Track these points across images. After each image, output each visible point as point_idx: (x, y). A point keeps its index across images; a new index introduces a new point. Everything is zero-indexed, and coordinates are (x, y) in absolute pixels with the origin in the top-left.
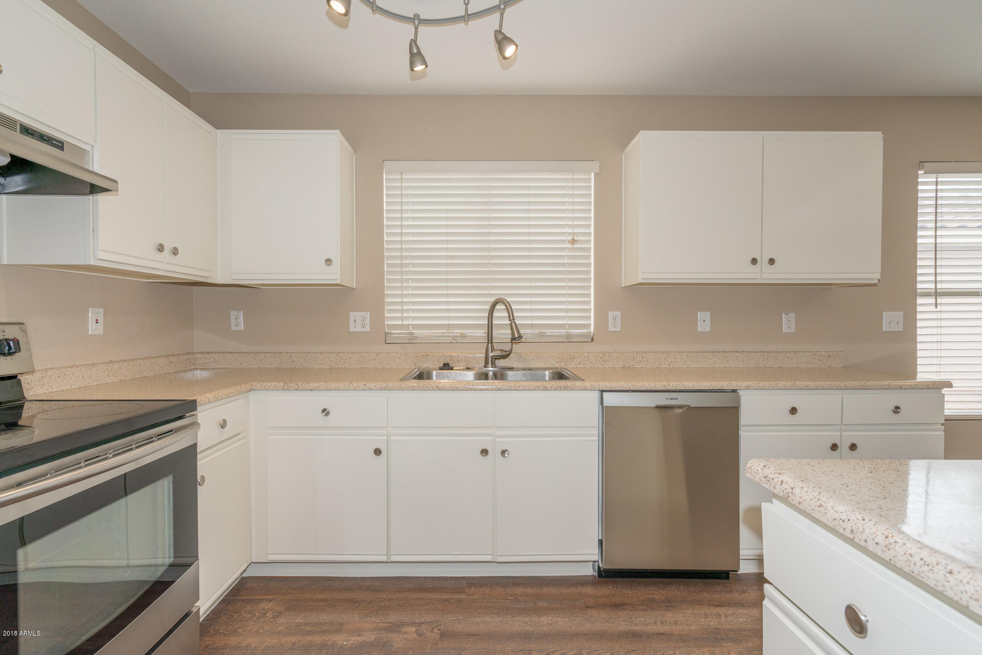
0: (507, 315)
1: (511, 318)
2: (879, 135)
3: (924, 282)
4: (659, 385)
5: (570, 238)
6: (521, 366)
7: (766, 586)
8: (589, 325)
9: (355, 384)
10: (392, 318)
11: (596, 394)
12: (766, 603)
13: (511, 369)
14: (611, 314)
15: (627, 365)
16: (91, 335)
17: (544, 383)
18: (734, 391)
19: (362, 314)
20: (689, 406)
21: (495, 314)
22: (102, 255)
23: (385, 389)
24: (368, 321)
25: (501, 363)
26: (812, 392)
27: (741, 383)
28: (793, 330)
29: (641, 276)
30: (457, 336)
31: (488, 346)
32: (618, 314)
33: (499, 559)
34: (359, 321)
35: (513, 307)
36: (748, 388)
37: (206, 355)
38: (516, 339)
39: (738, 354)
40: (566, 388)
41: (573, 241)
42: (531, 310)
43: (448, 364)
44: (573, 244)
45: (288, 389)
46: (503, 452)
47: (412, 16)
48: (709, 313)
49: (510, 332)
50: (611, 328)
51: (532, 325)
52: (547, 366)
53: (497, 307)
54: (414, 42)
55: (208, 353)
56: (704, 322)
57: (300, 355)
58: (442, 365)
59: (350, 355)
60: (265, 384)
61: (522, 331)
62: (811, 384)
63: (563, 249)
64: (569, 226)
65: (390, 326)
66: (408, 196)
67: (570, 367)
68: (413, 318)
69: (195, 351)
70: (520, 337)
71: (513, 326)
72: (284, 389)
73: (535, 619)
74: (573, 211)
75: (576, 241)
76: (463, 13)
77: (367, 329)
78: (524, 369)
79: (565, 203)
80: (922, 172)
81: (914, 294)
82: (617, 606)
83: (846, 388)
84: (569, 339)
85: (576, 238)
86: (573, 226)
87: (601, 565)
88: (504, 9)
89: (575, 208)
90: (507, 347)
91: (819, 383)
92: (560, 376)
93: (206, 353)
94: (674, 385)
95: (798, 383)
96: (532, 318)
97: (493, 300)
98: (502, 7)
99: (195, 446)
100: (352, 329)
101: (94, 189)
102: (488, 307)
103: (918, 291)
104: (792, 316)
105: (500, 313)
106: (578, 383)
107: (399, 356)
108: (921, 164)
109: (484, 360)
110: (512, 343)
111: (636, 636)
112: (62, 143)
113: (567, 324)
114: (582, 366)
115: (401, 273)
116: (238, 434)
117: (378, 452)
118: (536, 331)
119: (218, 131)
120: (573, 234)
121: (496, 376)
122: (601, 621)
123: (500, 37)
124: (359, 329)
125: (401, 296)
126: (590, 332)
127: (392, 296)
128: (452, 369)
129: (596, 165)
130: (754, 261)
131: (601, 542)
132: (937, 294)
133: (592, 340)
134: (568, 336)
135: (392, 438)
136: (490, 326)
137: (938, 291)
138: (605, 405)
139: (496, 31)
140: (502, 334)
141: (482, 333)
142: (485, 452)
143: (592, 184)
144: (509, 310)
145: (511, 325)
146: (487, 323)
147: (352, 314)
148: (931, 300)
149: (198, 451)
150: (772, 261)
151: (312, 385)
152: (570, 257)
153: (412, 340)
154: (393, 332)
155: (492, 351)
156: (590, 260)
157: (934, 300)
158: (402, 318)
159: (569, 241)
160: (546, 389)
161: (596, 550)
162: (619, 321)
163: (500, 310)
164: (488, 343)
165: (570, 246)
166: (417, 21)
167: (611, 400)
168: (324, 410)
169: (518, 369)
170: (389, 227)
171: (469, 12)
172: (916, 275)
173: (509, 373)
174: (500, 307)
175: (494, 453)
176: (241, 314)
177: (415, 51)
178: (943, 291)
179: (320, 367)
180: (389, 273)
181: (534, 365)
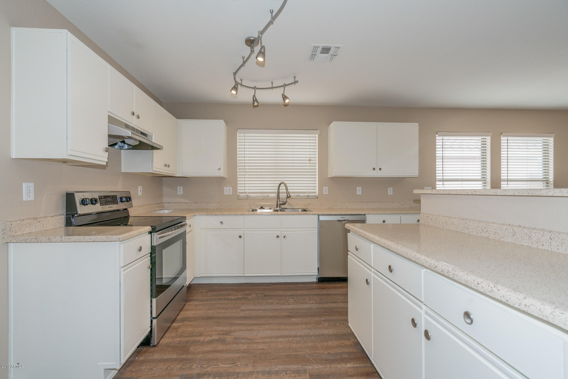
0: (285, 188)
1: (287, 189)
2: (417, 124)
3: (439, 176)
4: (338, 213)
5: (309, 159)
6: (290, 208)
7: (349, 252)
8: (315, 192)
9: (232, 213)
10: (240, 189)
11: (317, 216)
12: (349, 256)
13: (286, 209)
14: (324, 188)
15: (330, 207)
16: (139, 196)
17: (299, 213)
18: (365, 215)
19: (229, 188)
20: (348, 220)
21: (280, 188)
22: (154, 169)
23: (243, 215)
24: (231, 191)
25: (283, 206)
26: (390, 215)
27: (366, 212)
28: (392, 194)
29: (334, 175)
30: (265, 196)
31: (278, 200)
32: (327, 188)
33: (283, 275)
34: (228, 190)
35: (287, 185)
36: (369, 214)
37: (168, 204)
38: (288, 197)
39: (371, 203)
40: (306, 214)
41: (310, 160)
42: (294, 186)
43: (262, 207)
44: (310, 161)
45: (208, 215)
46: (284, 237)
47: (253, 87)
48: (361, 187)
49: (286, 195)
50: (324, 193)
51: (294, 192)
52: (300, 207)
53: (281, 185)
54: (254, 96)
55: (169, 203)
56: (359, 191)
57: (205, 203)
58: (260, 207)
59: (224, 204)
60: (200, 213)
61: (290, 194)
62: (390, 212)
63: (306, 163)
64: (308, 154)
65: (240, 193)
66: (247, 142)
67: (309, 208)
68: (249, 189)
69: (163, 202)
70: (290, 196)
71: (287, 193)
72: (207, 215)
73: (296, 292)
74: (310, 149)
75: (311, 160)
76: (271, 87)
77: (231, 194)
78: (291, 209)
79: (306, 146)
80: (437, 135)
81: (435, 180)
82: (323, 288)
83: (402, 214)
84: (308, 197)
85: (311, 159)
86: (310, 154)
87: (319, 277)
88: (285, 87)
89: (311, 147)
90: (285, 201)
91: (392, 212)
92: (305, 210)
93: (168, 203)
94: (343, 213)
95: (386, 212)
96: (294, 189)
97: (280, 182)
98: (284, 86)
99: (186, 231)
100: (225, 193)
101: (153, 148)
102: (278, 185)
103: (437, 179)
104: (391, 188)
105: (283, 187)
106: (310, 212)
107: (243, 204)
108: (437, 133)
109: (276, 205)
110: (287, 199)
111: (329, 295)
112: (147, 135)
113: (307, 192)
114: (313, 207)
115: (244, 172)
116: (192, 231)
117: (240, 237)
118: (296, 194)
119: (178, 120)
120: (310, 157)
121: (281, 211)
122: (317, 292)
123: (284, 96)
124: (228, 193)
125: (244, 181)
126: (316, 195)
127: (240, 180)
128: (264, 209)
129: (318, 131)
130: (374, 169)
131: (318, 268)
132: (443, 180)
133: (317, 198)
134: (308, 196)
135: (245, 232)
136: (278, 193)
137: (444, 179)
138: (320, 220)
139: (282, 94)
140: (283, 196)
141: (275, 195)
142: (278, 236)
143: (317, 139)
144: (286, 187)
145: (287, 192)
146: (277, 191)
147: (225, 188)
148: (441, 183)
149: (187, 232)
150: (380, 169)
151: (217, 213)
152: (309, 166)
153: (248, 198)
154: (240, 195)
155: (279, 202)
156: (316, 167)
157: (442, 183)
158: (244, 189)
159: (308, 160)
160: (299, 214)
161: (317, 271)
162: (327, 190)
163: (282, 186)
164: (278, 199)
165: (309, 162)
166: (255, 88)
167: (322, 218)
168: (221, 222)
169: (289, 209)
170: (239, 154)
171: (273, 86)
172: (436, 173)
173: (285, 210)
174: (282, 185)
175: (281, 237)
176: (182, 188)
177: (255, 99)
178: (446, 179)
179: (213, 208)
180: (239, 172)
181: (295, 208)
